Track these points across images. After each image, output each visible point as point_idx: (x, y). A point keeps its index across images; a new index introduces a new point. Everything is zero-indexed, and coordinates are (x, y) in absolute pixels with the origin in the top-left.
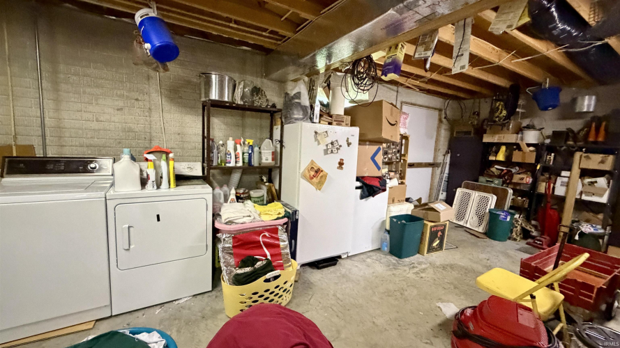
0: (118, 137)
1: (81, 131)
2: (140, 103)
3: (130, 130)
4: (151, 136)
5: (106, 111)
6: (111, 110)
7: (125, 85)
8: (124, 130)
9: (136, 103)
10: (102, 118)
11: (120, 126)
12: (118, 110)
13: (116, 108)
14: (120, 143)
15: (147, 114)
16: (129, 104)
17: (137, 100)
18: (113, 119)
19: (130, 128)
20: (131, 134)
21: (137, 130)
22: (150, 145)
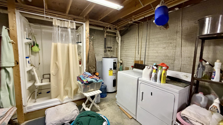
0: (163, 59)
1: (153, 57)
2: (172, 44)
3: (167, 56)
4: (175, 58)
5: (160, 49)
6: (161, 49)
7: (167, 38)
8: (165, 56)
9: (171, 44)
10: (159, 52)
11: (164, 54)
12: (164, 48)
13: (163, 47)
14: (163, 61)
15: (174, 49)
16: (168, 45)
17: (171, 43)
18: (162, 52)
19: (167, 55)
20: (167, 57)
21: (169, 56)
22: (174, 62)
